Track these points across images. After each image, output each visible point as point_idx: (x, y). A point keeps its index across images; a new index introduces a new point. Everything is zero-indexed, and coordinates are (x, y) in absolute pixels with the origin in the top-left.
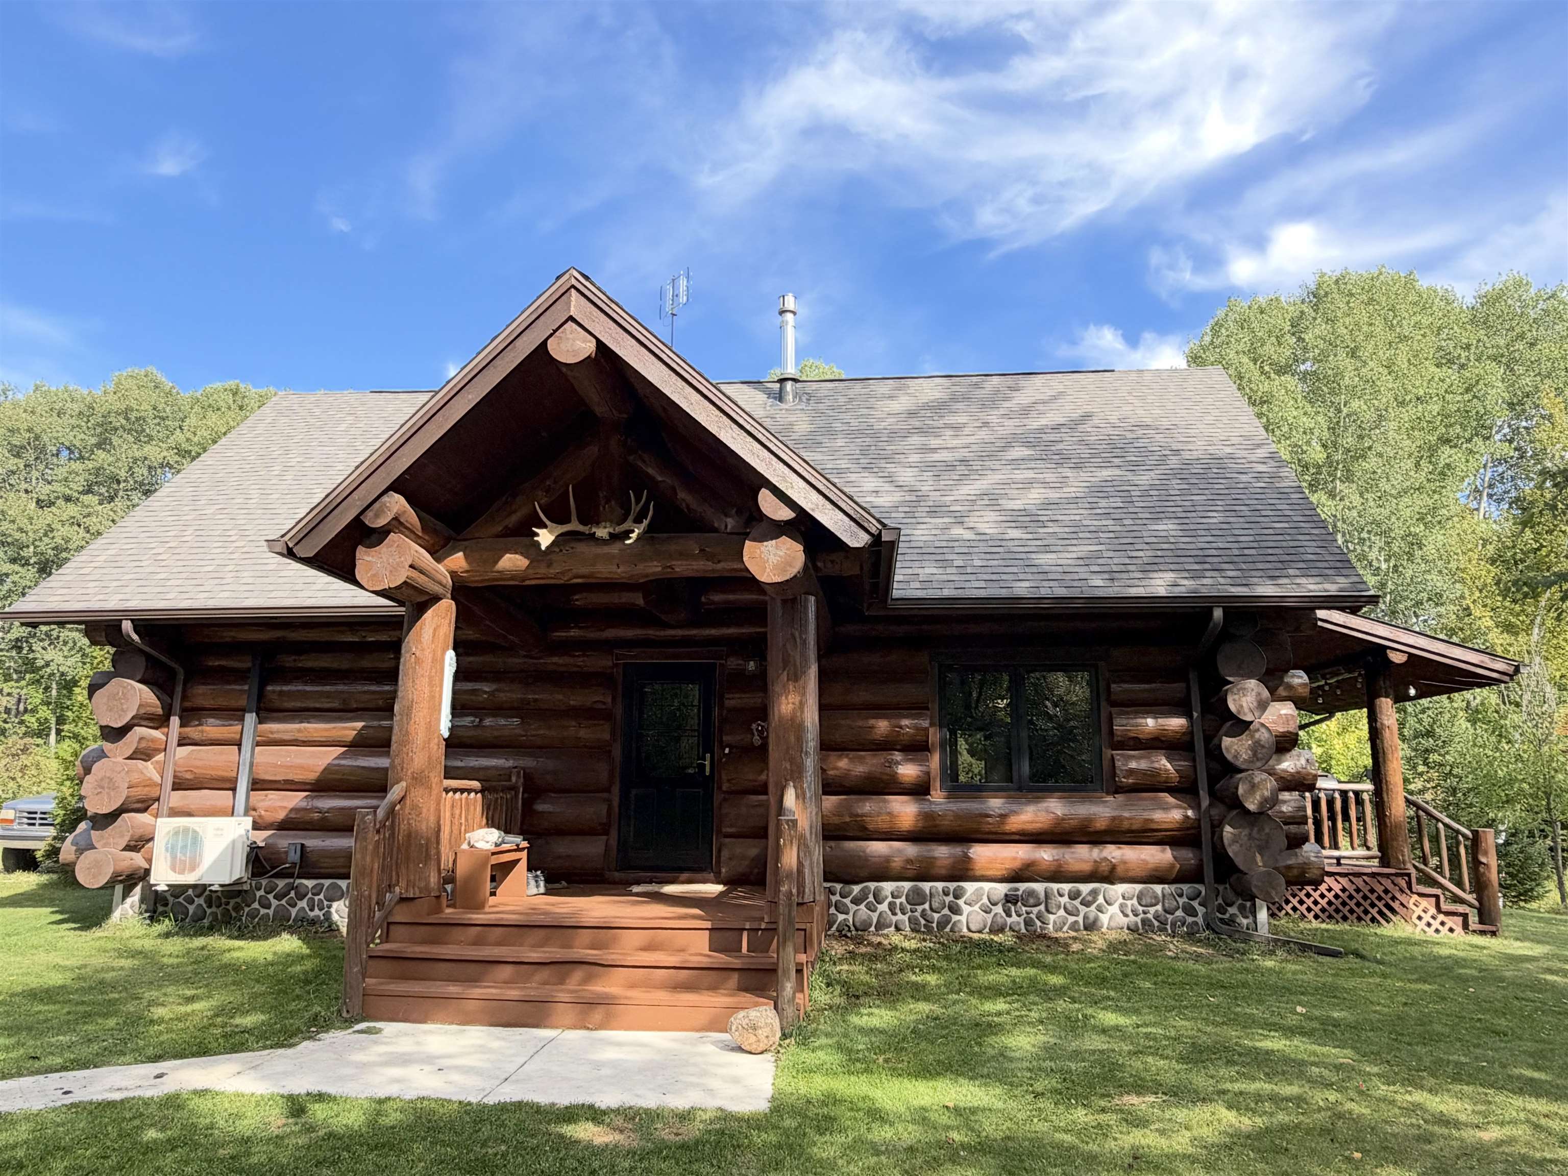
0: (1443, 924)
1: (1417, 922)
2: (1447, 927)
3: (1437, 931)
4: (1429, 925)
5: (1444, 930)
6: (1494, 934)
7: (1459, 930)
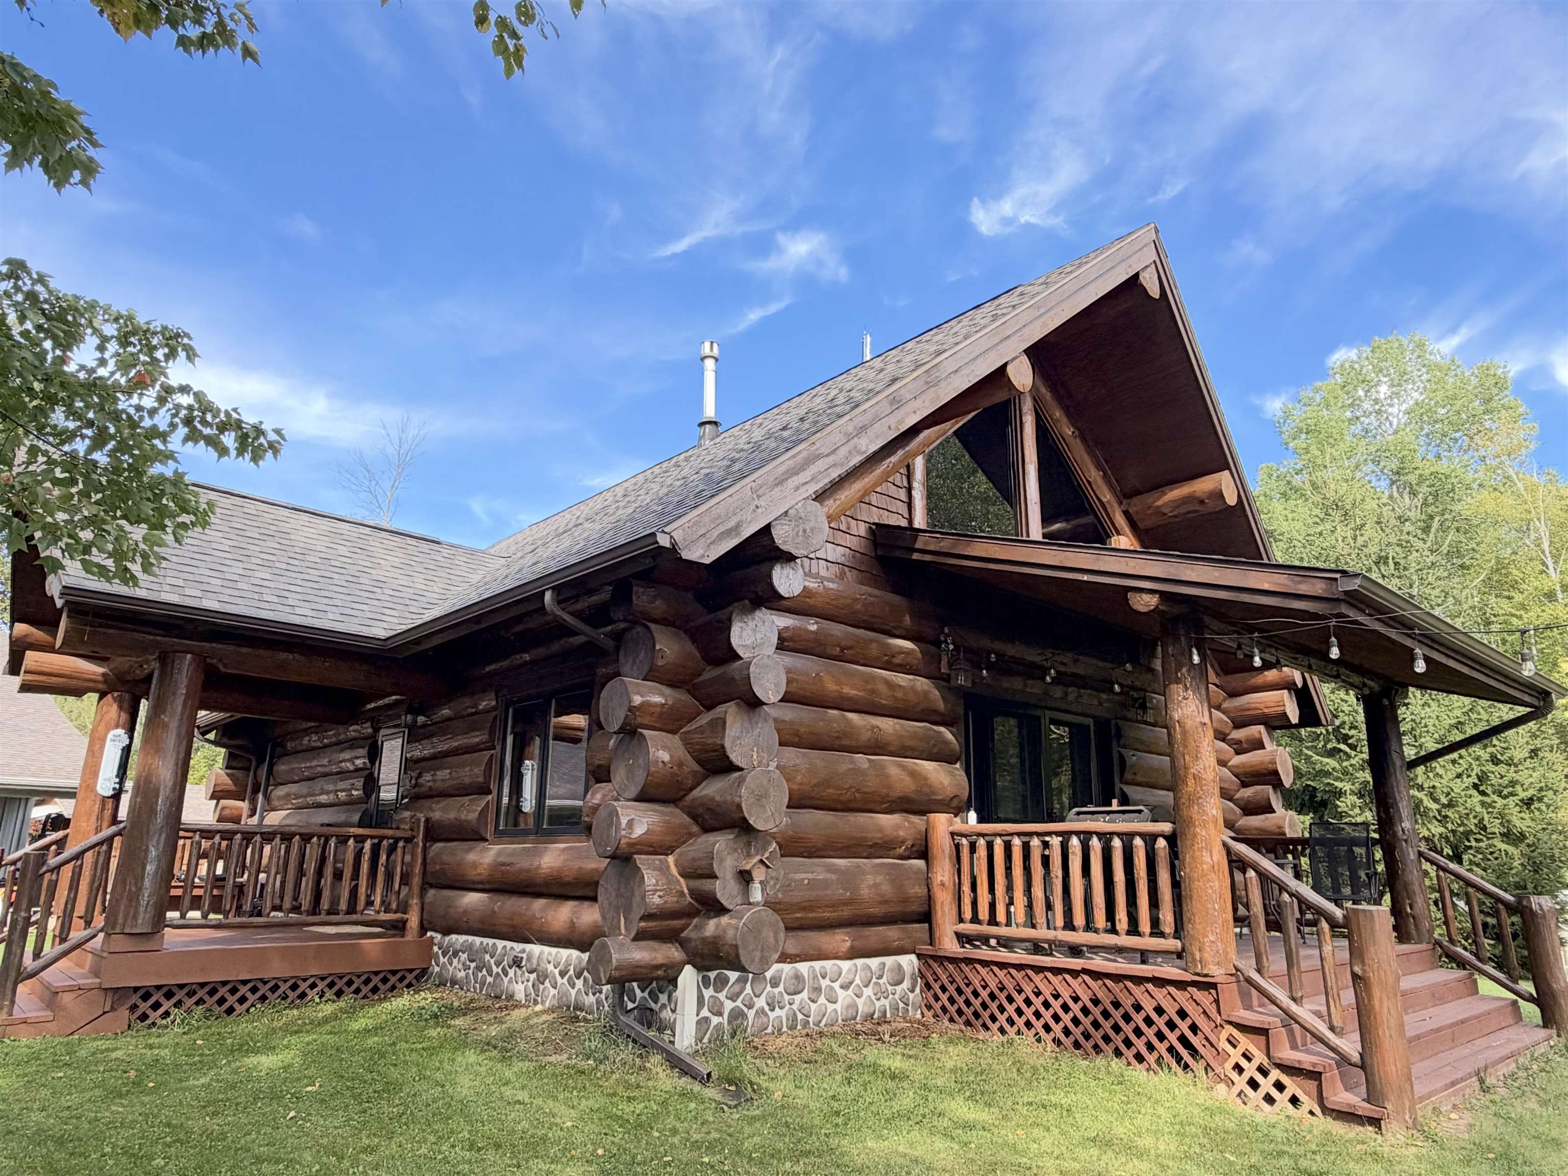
0: (1280, 1086)
1: (1234, 1076)
2: (1288, 1094)
3: (1269, 1099)
4: (1253, 1084)
5: (1282, 1099)
6: (1375, 1122)
7: (1308, 1102)
